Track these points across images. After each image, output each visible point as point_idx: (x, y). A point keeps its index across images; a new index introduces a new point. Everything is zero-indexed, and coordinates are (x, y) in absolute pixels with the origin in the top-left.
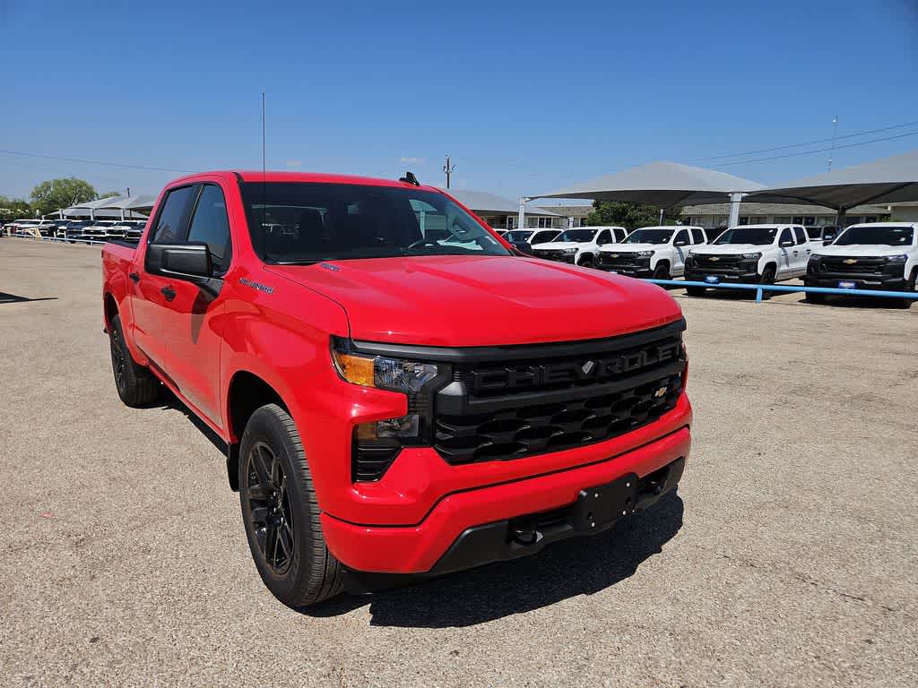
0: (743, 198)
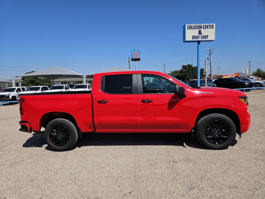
0: (86, 77)
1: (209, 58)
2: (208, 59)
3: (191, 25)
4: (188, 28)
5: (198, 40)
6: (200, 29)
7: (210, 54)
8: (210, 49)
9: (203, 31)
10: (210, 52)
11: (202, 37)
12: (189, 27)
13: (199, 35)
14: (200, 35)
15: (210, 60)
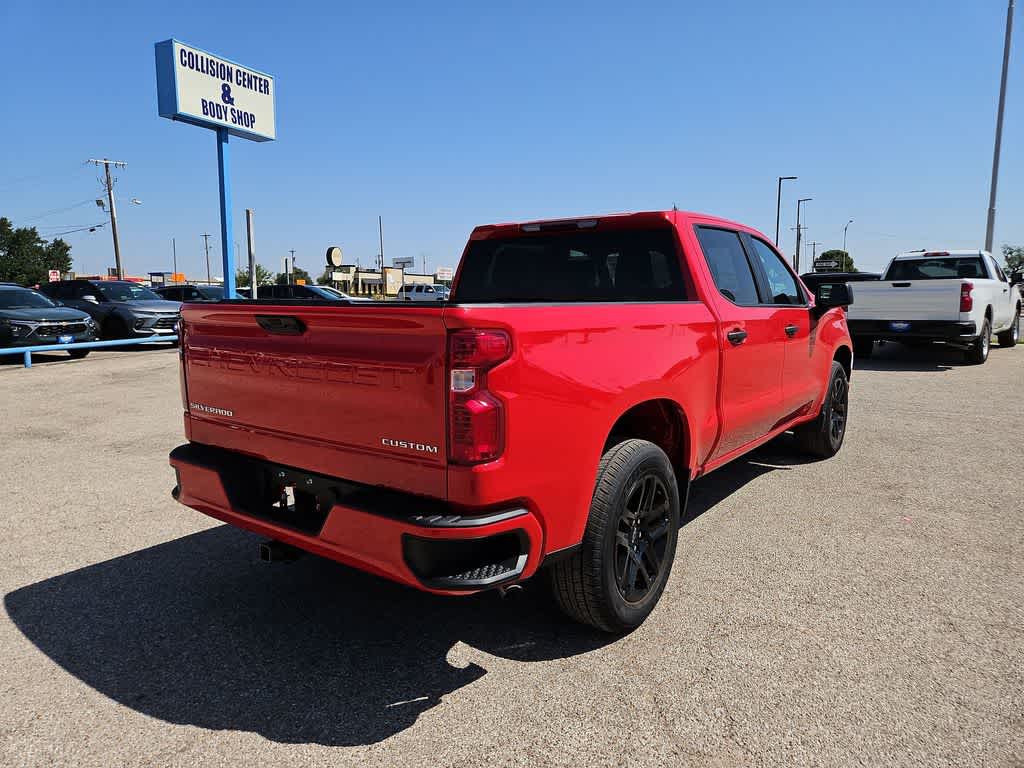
1: (106, 202)
2: (99, 203)
3: (194, 52)
4: (184, 58)
5: (222, 122)
6: (225, 82)
7: (108, 182)
8: (107, 165)
9: (236, 91)
10: (108, 178)
11: (236, 115)
12: (187, 59)
13: (225, 105)
14: (229, 106)
15: (112, 211)
